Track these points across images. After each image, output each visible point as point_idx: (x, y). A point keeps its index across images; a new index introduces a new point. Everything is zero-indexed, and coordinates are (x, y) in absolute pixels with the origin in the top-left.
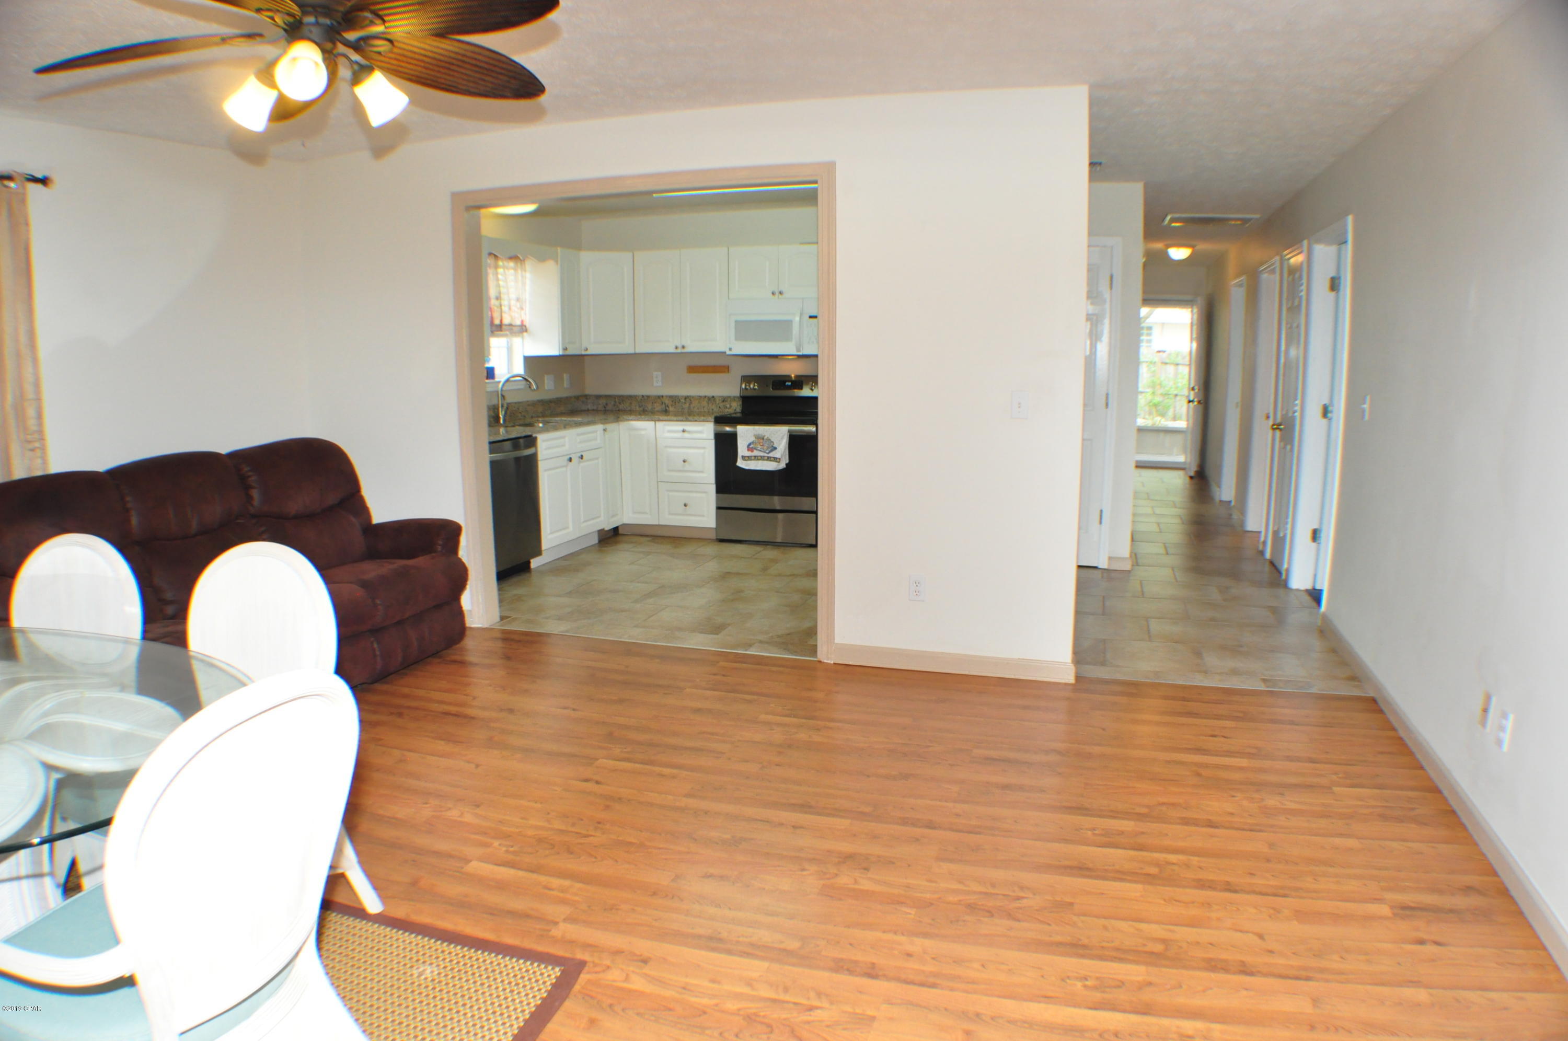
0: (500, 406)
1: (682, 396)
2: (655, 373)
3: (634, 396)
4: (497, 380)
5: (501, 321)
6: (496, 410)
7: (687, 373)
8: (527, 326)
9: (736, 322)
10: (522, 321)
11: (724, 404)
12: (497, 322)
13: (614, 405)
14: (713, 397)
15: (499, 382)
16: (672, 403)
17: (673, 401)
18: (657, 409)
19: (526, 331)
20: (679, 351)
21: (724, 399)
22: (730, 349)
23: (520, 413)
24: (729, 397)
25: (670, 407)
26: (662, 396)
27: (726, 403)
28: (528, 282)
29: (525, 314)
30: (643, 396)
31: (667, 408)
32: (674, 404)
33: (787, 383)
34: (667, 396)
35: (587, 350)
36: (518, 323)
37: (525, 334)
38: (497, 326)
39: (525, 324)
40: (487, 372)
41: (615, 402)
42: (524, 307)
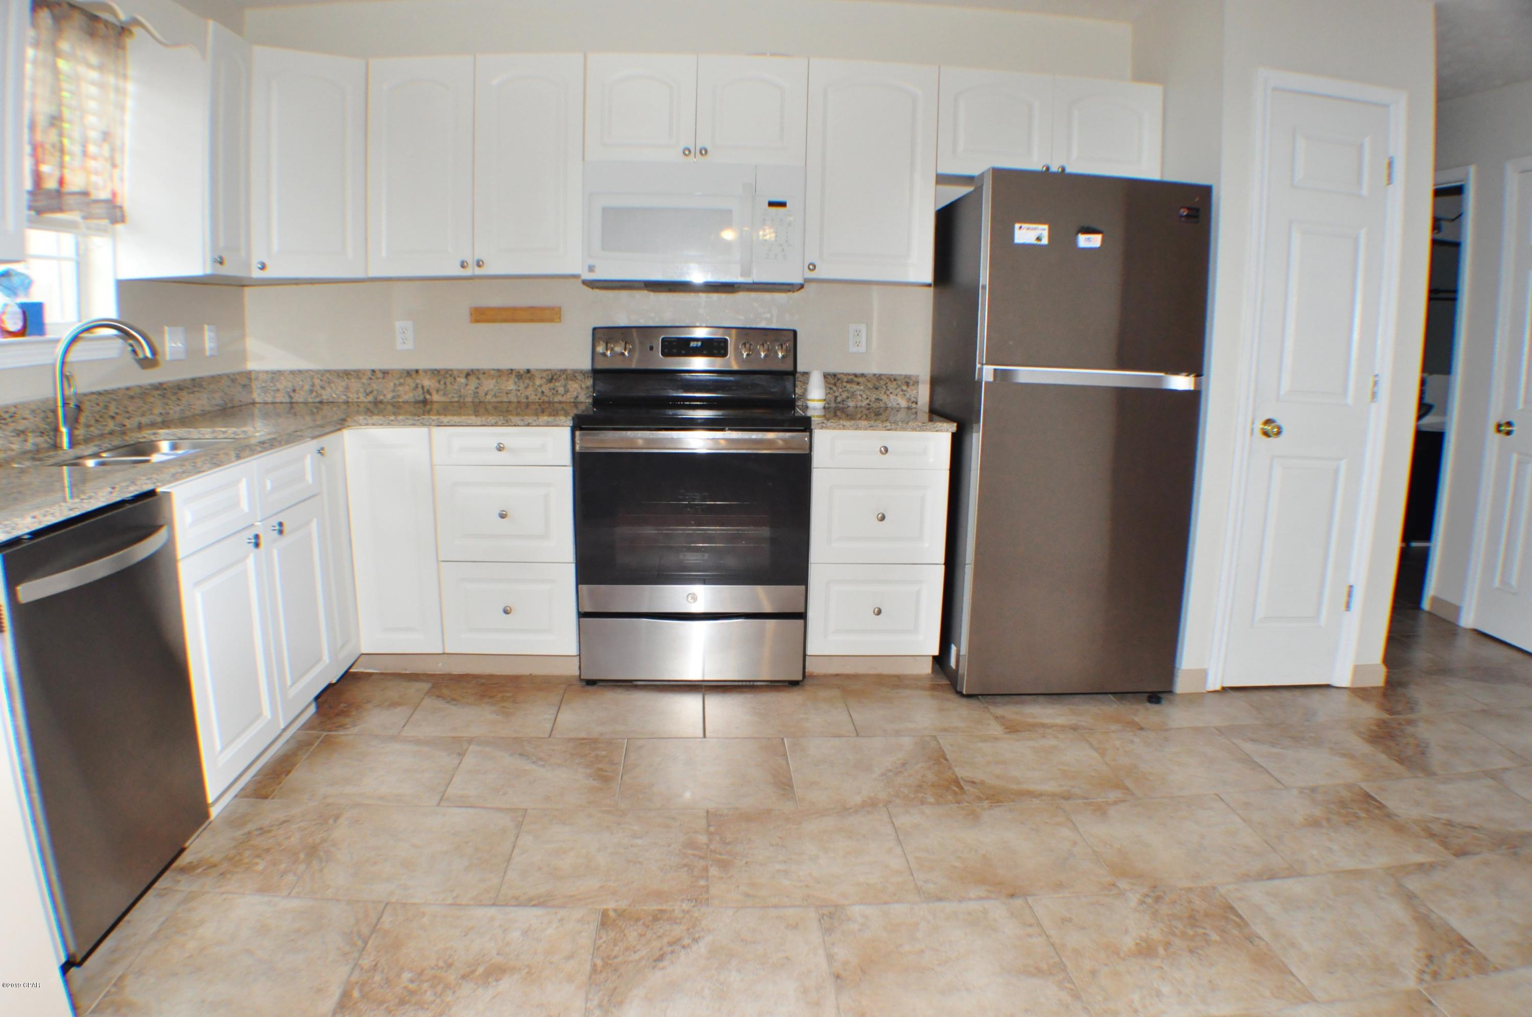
0: (60, 404)
1: (460, 371)
2: (398, 324)
3: (355, 371)
4: (49, 336)
5: (61, 182)
6: (50, 414)
7: (471, 322)
8: (127, 206)
9: (605, 210)
10: (114, 194)
11: (552, 385)
12: (51, 184)
13: (311, 391)
14: (528, 371)
15: (57, 341)
16: (437, 385)
17: (439, 382)
18: (406, 398)
19: (123, 220)
20: (468, 272)
21: (553, 376)
22: (591, 269)
23: (113, 418)
24: (564, 371)
25: (434, 393)
26: (417, 371)
27: (557, 384)
28: (130, 103)
29: (122, 180)
30: (374, 371)
31: (428, 397)
32: (442, 387)
33: (693, 344)
34: (426, 371)
35: (263, 267)
36: (104, 195)
37: (119, 227)
38: (49, 194)
39: (119, 201)
40: (24, 313)
41: (313, 385)
42: (118, 160)
